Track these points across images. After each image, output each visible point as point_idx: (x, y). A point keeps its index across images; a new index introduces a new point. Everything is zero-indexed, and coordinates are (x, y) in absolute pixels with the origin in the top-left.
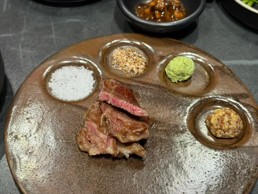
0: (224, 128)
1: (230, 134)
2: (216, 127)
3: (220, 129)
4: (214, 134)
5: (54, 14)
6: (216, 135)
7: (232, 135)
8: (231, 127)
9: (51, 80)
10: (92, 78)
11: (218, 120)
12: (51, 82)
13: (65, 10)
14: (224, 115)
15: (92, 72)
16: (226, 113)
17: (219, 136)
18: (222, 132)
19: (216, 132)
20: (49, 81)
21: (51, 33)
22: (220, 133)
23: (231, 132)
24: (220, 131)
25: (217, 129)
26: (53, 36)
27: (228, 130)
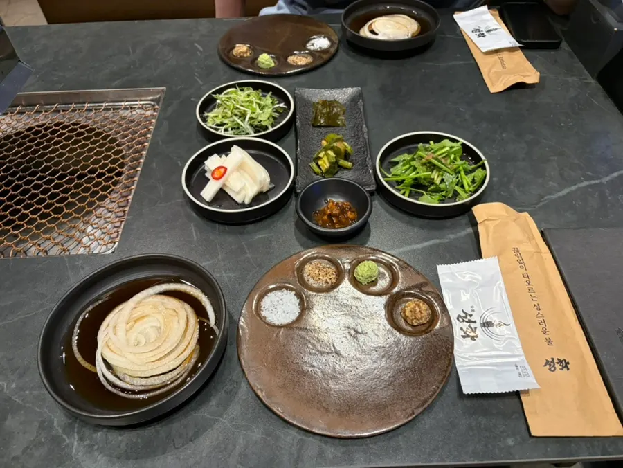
0: (417, 317)
1: (423, 321)
2: (411, 318)
4: (411, 324)
5: (241, 233)
6: (413, 324)
7: (425, 321)
8: (423, 315)
9: (262, 309)
10: (295, 298)
11: (411, 311)
13: (250, 227)
15: (294, 293)
16: (416, 305)
17: (416, 324)
18: (417, 321)
19: (412, 322)
21: (246, 253)
23: (423, 319)
24: (415, 320)
25: (412, 320)
26: (249, 255)
27: (421, 318)
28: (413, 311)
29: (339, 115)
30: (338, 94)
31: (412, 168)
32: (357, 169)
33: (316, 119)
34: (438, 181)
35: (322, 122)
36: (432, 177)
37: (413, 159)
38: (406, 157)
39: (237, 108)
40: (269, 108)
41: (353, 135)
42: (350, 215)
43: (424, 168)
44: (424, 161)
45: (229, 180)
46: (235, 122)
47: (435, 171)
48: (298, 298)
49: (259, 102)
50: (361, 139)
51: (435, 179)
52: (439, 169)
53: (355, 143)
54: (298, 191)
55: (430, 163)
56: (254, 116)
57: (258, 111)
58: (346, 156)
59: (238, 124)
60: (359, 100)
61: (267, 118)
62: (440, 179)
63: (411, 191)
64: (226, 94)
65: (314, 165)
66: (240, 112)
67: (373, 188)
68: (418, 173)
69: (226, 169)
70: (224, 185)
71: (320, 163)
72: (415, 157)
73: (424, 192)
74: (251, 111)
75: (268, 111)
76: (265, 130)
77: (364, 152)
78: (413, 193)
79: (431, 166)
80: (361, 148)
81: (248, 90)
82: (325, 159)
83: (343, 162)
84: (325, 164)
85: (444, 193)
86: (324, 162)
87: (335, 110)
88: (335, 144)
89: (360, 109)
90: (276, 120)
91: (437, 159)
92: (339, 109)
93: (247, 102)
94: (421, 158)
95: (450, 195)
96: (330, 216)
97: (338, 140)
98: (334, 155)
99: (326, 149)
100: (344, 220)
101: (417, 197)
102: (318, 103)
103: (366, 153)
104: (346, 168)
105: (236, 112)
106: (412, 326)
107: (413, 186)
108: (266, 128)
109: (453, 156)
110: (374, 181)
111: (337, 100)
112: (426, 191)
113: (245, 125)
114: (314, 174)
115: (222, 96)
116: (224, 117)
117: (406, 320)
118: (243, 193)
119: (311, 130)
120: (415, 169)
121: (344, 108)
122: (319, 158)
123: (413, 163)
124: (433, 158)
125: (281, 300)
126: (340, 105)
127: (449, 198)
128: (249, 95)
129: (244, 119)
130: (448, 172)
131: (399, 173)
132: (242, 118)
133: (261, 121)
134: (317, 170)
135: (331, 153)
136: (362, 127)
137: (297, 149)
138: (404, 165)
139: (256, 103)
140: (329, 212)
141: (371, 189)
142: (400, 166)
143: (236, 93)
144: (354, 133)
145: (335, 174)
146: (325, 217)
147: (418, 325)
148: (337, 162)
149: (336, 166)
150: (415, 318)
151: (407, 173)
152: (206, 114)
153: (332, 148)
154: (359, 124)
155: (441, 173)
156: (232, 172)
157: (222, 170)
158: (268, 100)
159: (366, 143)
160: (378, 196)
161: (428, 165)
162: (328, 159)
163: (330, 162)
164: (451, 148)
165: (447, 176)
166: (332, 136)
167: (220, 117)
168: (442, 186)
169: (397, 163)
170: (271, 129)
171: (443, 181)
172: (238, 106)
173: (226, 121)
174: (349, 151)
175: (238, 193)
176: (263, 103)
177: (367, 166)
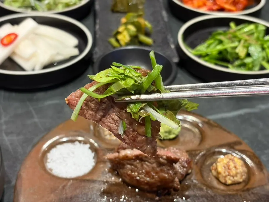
0: (231, 174)
1: (238, 179)
2: (224, 175)
3: (228, 175)
4: (223, 181)
6: (226, 181)
7: (240, 179)
8: (238, 171)
9: (49, 161)
10: (90, 151)
11: (225, 167)
12: (49, 163)
14: (228, 162)
15: (88, 146)
16: (230, 159)
17: (229, 182)
18: (231, 178)
19: (225, 180)
20: (46, 162)
22: (230, 179)
23: (239, 176)
24: (229, 177)
25: (225, 177)
26: (36, 120)
27: (236, 175)
28: (228, 167)
32: (158, 47)
45: (19, 46)
48: (92, 152)
58: (148, 33)
65: (113, 41)
70: (14, 53)
71: (120, 37)
82: (125, 33)
84: (125, 38)
86: (124, 36)
88: (137, 20)
98: (134, 29)
104: (147, 45)
106: (225, 184)
117: (217, 178)
122: (118, 33)
125: (73, 153)
134: (116, 44)
135: (132, 28)
147: (231, 185)
148: (137, 37)
149: (137, 41)
150: (229, 175)
157: (13, 37)
162: (128, 33)
163: (130, 36)
168: (248, 60)
175: (27, 60)
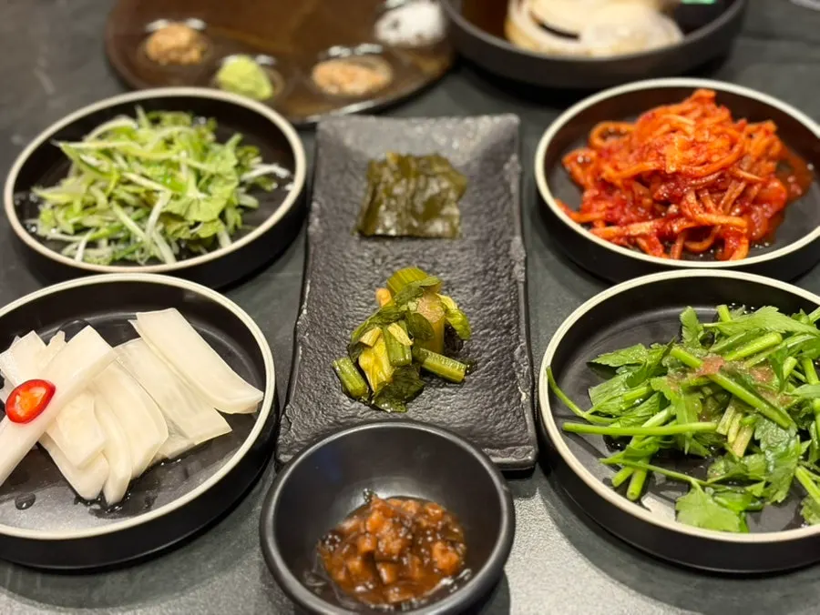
29: (444, 203)
30: (450, 135)
31: (654, 399)
32: (484, 386)
33: (371, 214)
34: (738, 445)
35: (388, 223)
36: (721, 431)
37: (661, 371)
38: (641, 354)
39: (129, 182)
40: (228, 182)
41: (480, 267)
42: (443, 556)
43: (695, 401)
44: (691, 379)
45: (60, 422)
46: (116, 224)
47: (730, 411)
49: (197, 164)
50: (504, 284)
51: (731, 438)
52: (744, 407)
53: (483, 295)
54: (284, 458)
55: (712, 384)
56: (175, 208)
57: (192, 192)
58: (451, 342)
59: (129, 231)
60: (509, 154)
61: (215, 215)
62: (745, 438)
63: (650, 475)
64: (101, 137)
65: (345, 366)
66: (136, 195)
67: (528, 455)
68: (672, 418)
69: (51, 391)
70: (45, 436)
71: (365, 361)
72: (666, 362)
73: (694, 481)
74: (169, 193)
75: (224, 192)
76: (210, 250)
77: (510, 327)
78: (659, 480)
79: (717, 398)
80: (500, 313)
81: (175, 123)
82: (380, 349)
83: (437, 362)
84: (379, 366)
85: (757, 490)
86: (377, 361)
87: (434, 188)
88: (412, 306)
89: (507, 186)
90: (251, 217)
91: (733, 375)
92: (445, 184)
93: (161, 163)
94: (685, 368)
95: (780, 497)
96: (371, 559)
97: (426, 291)
98: (408, 342)
99: (385, 319)
100: (417, 573)
101: (672, 494)
102: (384, 163)
103: (513, 331)
104: (446, 381)
105: (123, 193)
107: (656, 459)
108: (213, 243)
109: (789, 364)
110: (531, 431)
111: (444, 154)
112: (703, 476)
113: (149, 234)
114: (344, 397)
115: (91, 143)
116: (88, 207)
118: (102, 464)
119: (354, 248)
120: (664, 403)
121: (463, 181)
122: (362, 348)
123: (659, 383)
124: (722, 370)
126: (451, 172)
127: (776, 503)
128: (169, 142)
129: (148, 214)
130: (770, 420)
131: (613, 407)
132: (140, 213)
133: (197, 224)
134: (355, 383)
135: (399, 332)
136: (509, 242)
137: (300, 312)
138: (632, 383)
139: (190, 167)
140: (366, 545)
141: (521, 459)
142: (618, 382)
143: (130, 134)
144: (486, 261)
145: (410, 400)
146: (356, 564)
148: (416, 360)
149: (415, 375)
151: (640, 412)
152: (38, 192)
153: (403, 317)
154: (501, 234)
155: (749, 419)
156: (71, 397)
157: (40, 392)
158: (225, 158)
159: (517, 299)
160: (545, 482)
161: (708, 391)
162: (389, 350)
163: (392, 364)
164: (787, 335)
165: (768, 433)
166: (411, 276)
167: (77, 206)
168: (753, 464)
169: (610, 372)
170: (227, 247)
171: (753, 446)
172: (133, 177)
173: (90, 221)
174: (458, 328)
175: (84, 467)
176: (208, 167)
177: (513, 377)
